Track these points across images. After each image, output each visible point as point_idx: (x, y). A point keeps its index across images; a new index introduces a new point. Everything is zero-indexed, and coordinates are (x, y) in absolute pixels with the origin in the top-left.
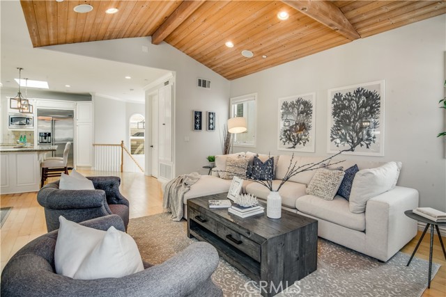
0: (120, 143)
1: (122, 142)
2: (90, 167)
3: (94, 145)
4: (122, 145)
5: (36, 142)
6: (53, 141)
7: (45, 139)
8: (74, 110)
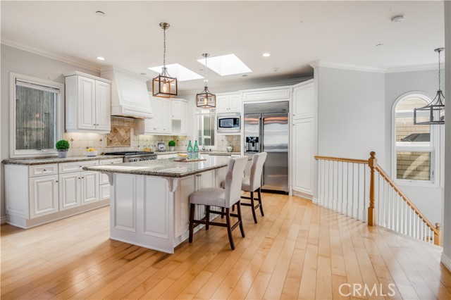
0: (367, 157)
1: (373, 154)
2: (312, 196)
3: (317, 158)
4: (371, 161)
5: (242, 150)
6: (262, 148)
7: (253, 146)
8: (290, 100)
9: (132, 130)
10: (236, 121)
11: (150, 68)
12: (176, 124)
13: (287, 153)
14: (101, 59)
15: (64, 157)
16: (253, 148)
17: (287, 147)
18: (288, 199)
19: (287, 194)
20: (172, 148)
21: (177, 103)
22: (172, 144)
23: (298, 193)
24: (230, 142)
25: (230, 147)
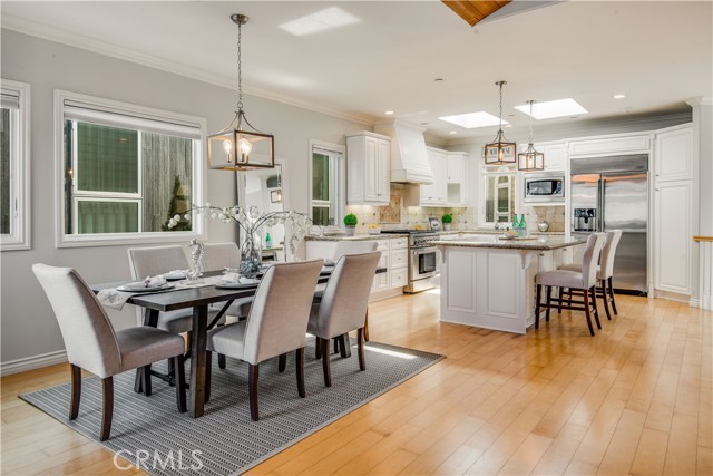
2: (688, 297)
3: (697, 239)
5: (568, 229)
6: (602, 226)
7: (586, 222)
8: (651, 152)
9: (402, 200)
10: (555, 185)
11: (441, 118)
12: (453, 189)
13: (645, 234)
14: (389, 113)
15: (352, 235)
16: (586, 226)
17: (645, 226)
18: (647, 302)
19: (646, 295)
20: (448, 226)
21: (455, 159)
22: (447, 220)
23: (664, 293)
24: (540, 217)
25: (543, 225)
